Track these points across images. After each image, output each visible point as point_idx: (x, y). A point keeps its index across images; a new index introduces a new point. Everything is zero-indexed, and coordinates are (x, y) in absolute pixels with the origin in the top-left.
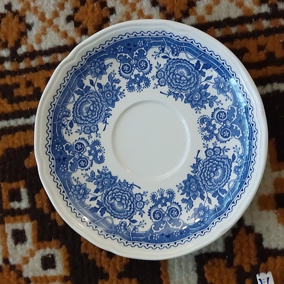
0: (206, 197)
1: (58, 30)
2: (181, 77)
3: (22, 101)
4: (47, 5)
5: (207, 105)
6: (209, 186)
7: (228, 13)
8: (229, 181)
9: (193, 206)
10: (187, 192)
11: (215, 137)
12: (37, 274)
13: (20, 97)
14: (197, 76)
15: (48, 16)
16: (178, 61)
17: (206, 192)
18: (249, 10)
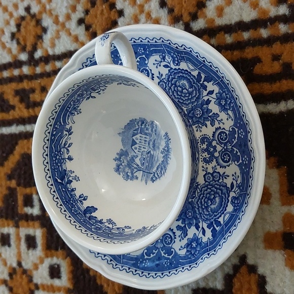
0: (201, 227)
1: (70, 34)
2: (183, 89)
3: (37, 107)
4: (60, 8)
5: (208, 123)
6: (206, 215)
7: (241, 16)
8: (225, 212)
9: (187, 235)
10: (183, 219)
11: (214, 160)
12: (45, 282)
13: (35, 102)
14: (199, 89)
15: (61, 19)
16: (179, 72)
17: (201, 222)
18: (264, 12)
